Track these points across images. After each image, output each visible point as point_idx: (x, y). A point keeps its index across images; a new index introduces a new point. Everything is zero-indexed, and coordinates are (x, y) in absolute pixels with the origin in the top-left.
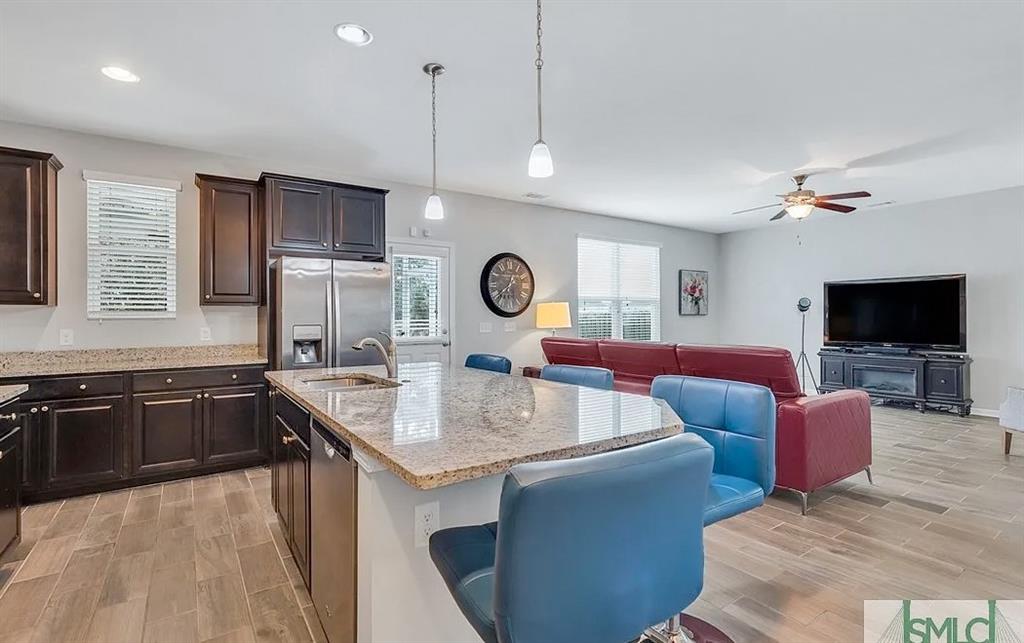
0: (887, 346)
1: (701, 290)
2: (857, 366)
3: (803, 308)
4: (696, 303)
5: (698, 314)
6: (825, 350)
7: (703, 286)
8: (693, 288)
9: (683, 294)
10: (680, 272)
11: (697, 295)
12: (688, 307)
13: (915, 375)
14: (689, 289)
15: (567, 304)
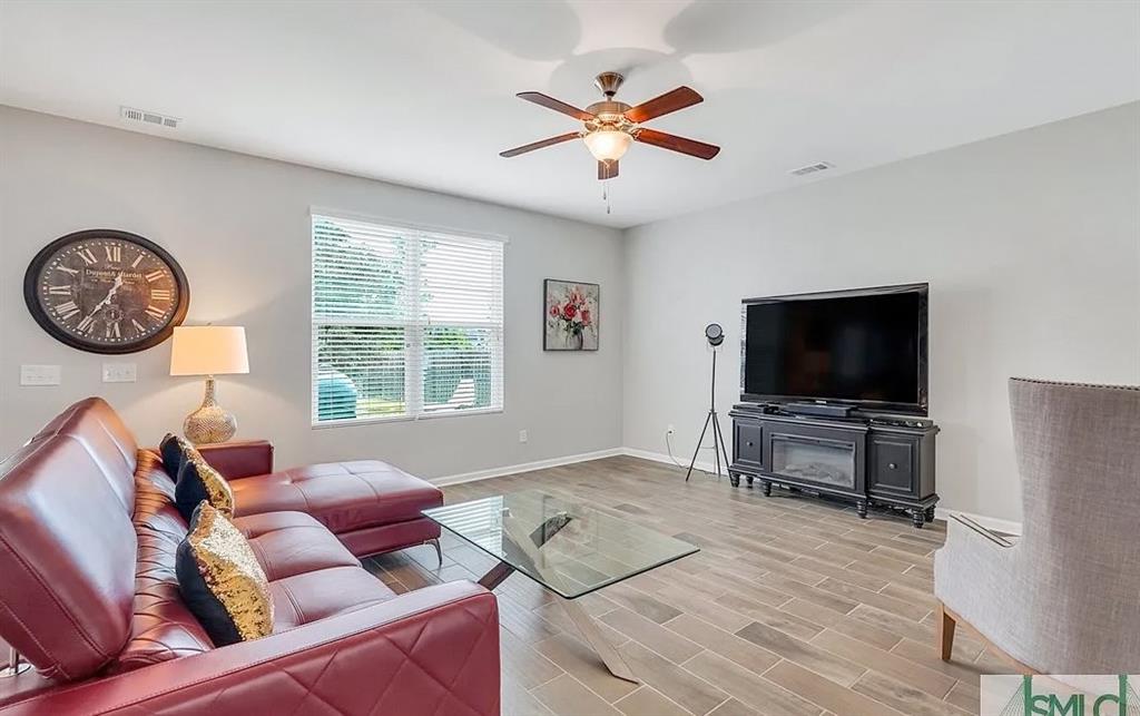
0: (821, 404)
1: (585, 314)
2: (779, 435)
3: (716, 341)
4: (576, 333)
5: (580, 348)
6: (738, 407)
7: (590, 306)
8: (570, 310)
9: (549, 317)
10: (545, 281)
11: (578, 318)
12: (561, 337)
13: (853, 453)
14: (562, 311)
15: (243, 328)
